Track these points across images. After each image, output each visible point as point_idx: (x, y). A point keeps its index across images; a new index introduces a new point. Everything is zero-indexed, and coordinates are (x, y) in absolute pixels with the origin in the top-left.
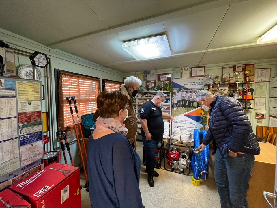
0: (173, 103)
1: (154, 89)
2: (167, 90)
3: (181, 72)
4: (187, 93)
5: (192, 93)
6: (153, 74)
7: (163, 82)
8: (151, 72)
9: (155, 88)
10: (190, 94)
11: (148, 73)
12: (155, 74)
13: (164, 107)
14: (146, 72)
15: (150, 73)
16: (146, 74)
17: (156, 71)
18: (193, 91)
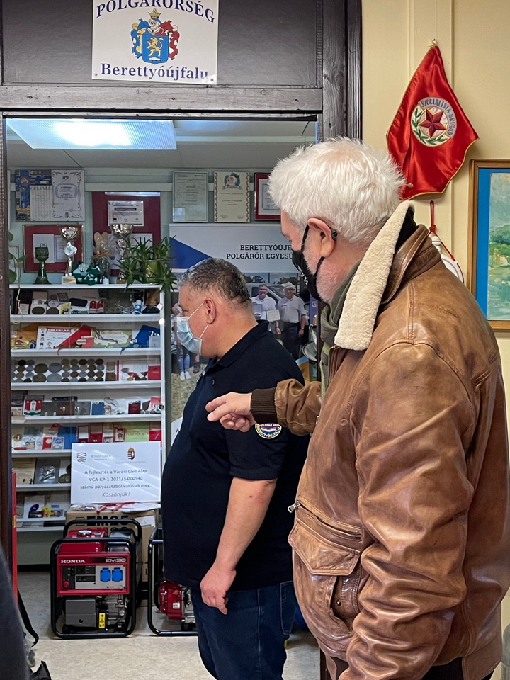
0: (173, 348)
1: (76, 272)
2: (144, 282)
3: (211, 195)
5: (261, 299)
6: (67, 188)
7: (125, 235)
8: (57, 179)
9: (83, 267)
10: (254, 300)
11: (37, 182)
12: (77, 191)
13: (132, 368)
14: (25, 173)
15: (50, 183)
16: (27, 189)
17: (82, 175)
18: (264, 287)
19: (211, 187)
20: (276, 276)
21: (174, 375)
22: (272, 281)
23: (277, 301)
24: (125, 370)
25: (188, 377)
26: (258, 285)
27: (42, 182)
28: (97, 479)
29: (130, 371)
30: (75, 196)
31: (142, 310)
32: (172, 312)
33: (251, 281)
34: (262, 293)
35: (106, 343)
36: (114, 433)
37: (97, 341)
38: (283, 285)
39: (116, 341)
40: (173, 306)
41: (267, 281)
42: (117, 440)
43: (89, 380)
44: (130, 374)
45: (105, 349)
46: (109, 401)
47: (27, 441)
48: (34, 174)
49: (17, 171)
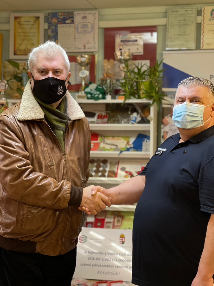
1: (88, 90)
2: (139, 98)
3: (199, 26)
6: (85, 26)
7: (126, 61)
8: (78, 18)
9: (93, 86)
11: (63, 21)
12: (93, 27)
13: (128, 168)
14: (55, 15)
15: (73, 22)
16: (56, 26)
17: (97, 15)
19: (199, 19)
24: (123, 169)
27: (67, 22)
28: (94, 259)
29: (127, 170)
30: (91, 31)
31: (137, 121)
35: (108, 147)
36: (114, 218)
37: (102, 145)
39: (116, 146)
42: (116, 224)
44: (126, 172)
45: (107, 152)
48: (61, 15)
49: (49, 14)
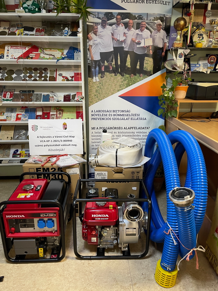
0: (89, 61)
1: (25, 5)
4: (129, 29)
5: (142, 31)
9: (29, 3)
10: (138, 31)
13: (65, 74)
18: (144, 23)
20: (151, 15)
21: (90, 79)
22: (149, 18)
23: (151, 32)
24: (60, 75)
25: (98, 80)
26: (140, 21)
28: (45, 141)
29: (63, 75)
31: (69, 34)
32: (88, 38)
33: (136, 18)
34: (142, 27)
35: (48, 57)
36: (57, 112)
37: (42, 55)
38: (156, 22)
39: (54, 56)
40: (88, 34)
41: (146, 19)
42: (58, 116)
43: (39, 80)
44: (63, 77)
45: (47, 60)
46: (52, 94)
47: (7, 115)
